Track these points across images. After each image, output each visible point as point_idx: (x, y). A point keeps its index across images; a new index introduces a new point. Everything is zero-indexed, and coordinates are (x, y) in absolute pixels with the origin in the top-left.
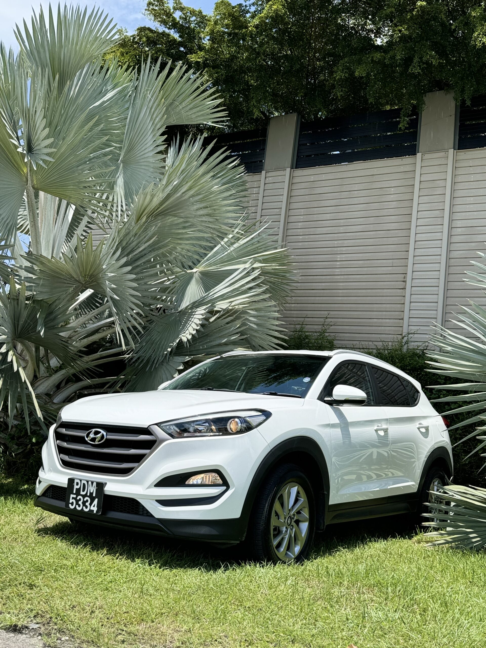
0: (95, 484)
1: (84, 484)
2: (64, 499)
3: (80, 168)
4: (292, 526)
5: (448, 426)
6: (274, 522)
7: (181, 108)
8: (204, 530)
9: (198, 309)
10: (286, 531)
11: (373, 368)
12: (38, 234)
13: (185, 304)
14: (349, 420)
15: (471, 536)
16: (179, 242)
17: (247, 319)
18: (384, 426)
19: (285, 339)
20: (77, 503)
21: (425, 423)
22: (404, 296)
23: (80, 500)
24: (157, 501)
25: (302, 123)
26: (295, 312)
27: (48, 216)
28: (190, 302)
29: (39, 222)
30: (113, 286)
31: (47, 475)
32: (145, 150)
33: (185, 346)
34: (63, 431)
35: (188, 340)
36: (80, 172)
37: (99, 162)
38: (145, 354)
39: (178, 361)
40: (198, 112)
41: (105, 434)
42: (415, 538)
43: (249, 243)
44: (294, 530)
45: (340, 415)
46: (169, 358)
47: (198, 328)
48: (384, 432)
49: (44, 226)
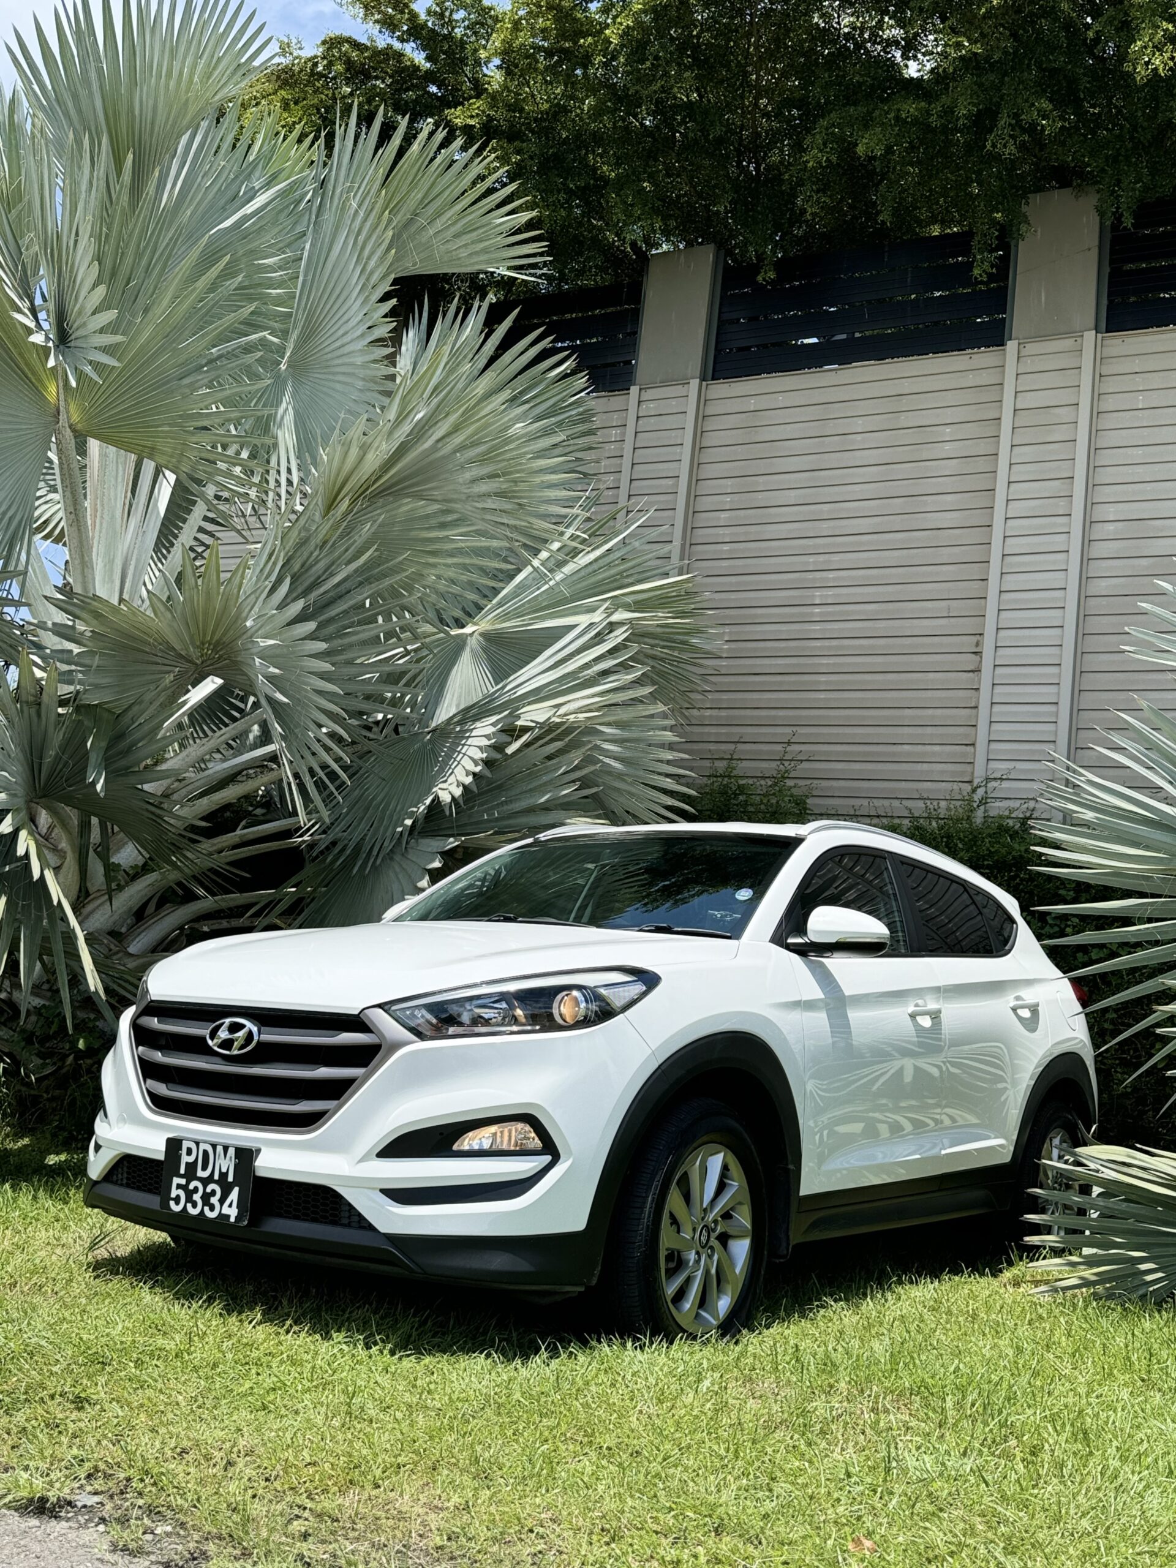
0: (231, 1152)
1: (205, 1153)
2: (156, 1188)
3: (186, 381)
4: (712, 1248)
5: (1084, 1002)
6: (667, 1240)
7: (431, 232)
8: (498, 1262)
9: (478, 724)
10: (698, 1262)
11: (903, 863)
12: (85, 543)
13: (446, 711)
14: (848, 991)
15: (1143, 1267)
16: (432, 560)
17: (597, 748)
18: (932, 1006)
19: (689, 796)
20: (189, 1199)
21: (1029, 995)
22: (977, 689)
23: (196, 1190)
24: (383, 1191)
25: (726, 267)
26: (713, 730)
27: (110, 500)
28: (458, 706)
29: (89, 513)
30: (272, 670)
31: (116, 1130)
32: (343, 335)
33: (447, 813)
34: (154, 1023)
35: (453, 798)
36: (187, 391)
37: (233, 369)
38: (350, 834)
39: (429, 850)
40: (473, 243)
41: (255, 1029)
42: (1007, 1275)
43: (601, 563)
44: (716, 1257)
45: (826, 979)
46: (407, 843)
47: (478, 769)
48: (932, 1019)
49: (101, 524)
